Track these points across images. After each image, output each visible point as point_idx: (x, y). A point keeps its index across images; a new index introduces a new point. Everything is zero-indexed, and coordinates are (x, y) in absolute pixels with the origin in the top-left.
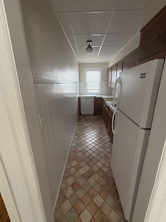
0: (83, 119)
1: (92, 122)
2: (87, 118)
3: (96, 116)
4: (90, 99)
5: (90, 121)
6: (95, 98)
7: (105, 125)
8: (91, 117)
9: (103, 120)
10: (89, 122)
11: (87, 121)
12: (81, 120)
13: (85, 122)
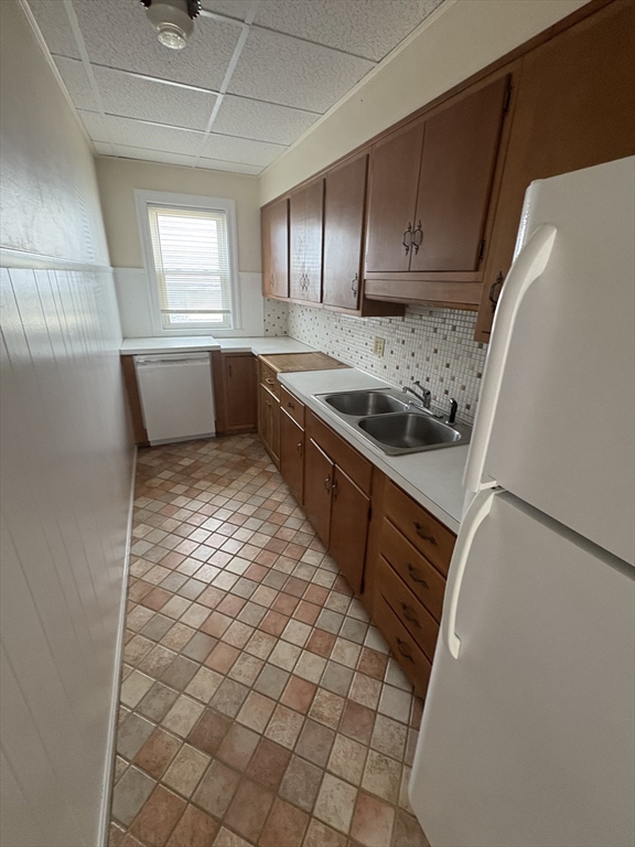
0: (166, 474)
1: (215, 480)
2: (186, 462)
3: (228, 444)
4: (189, 364)
5: (204, 478)
6: (215, 354)
7: (284, 489)
8: (203, 450)
9: (266, 459)
10: (202, 484)
11: (189, 477)
12: (155, 482)
13: (180, 489)
